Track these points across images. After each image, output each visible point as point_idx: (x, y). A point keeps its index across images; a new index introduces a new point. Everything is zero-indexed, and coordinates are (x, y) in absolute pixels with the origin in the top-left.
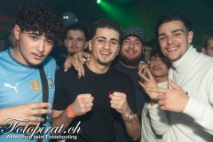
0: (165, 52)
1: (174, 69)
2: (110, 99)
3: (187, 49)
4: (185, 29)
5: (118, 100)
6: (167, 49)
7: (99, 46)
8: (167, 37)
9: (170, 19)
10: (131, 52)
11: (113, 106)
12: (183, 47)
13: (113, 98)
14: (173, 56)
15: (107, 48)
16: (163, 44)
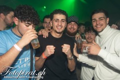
0: (95, 28)
1: (99, 36)
2: (62, 48)
3: (106, 26)
4: (105, 17)
5: (66, 48)
6: (96, 26)
7: (56, 24)
8: (96, 21)
9: (98, 12)
10: (72, 29)
11: (63, 51)
12: (104, 25)
13: (63, 47)
14: (99, 30)
15: (60, 24)
16: (94, 24)
